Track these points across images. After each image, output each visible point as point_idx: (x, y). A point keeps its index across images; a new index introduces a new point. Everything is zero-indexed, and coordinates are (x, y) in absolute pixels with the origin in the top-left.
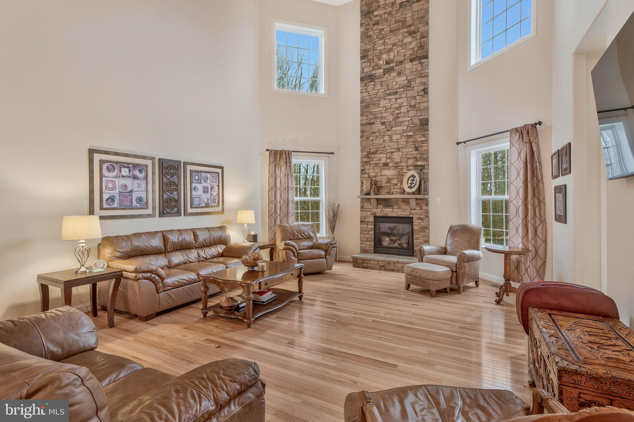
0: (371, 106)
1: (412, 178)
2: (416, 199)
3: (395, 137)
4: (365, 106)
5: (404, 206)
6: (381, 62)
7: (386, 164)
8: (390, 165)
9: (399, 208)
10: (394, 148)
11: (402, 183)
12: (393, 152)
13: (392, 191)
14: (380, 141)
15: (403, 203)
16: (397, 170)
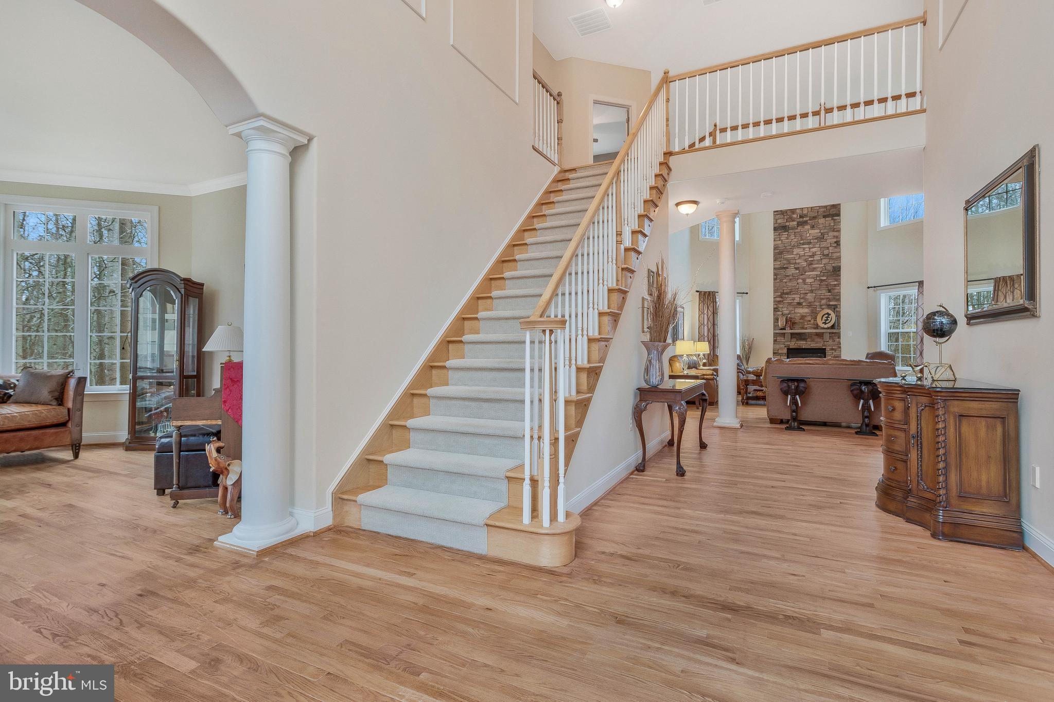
0: (784, 253)
1: (827, 316)
2: (830, 333)
3: (808, 281)
4: (778, 253)
5: (818, 340)
6: (795, 216)
7: (799, 304)
8: (804, 304)
9: (813, 341)
10: (808, 290)
11: (815, 319)
12: (807, 293)
13: (805, 326)
14: (794, 283)
15: (816, 337)
16: (810, 309)
